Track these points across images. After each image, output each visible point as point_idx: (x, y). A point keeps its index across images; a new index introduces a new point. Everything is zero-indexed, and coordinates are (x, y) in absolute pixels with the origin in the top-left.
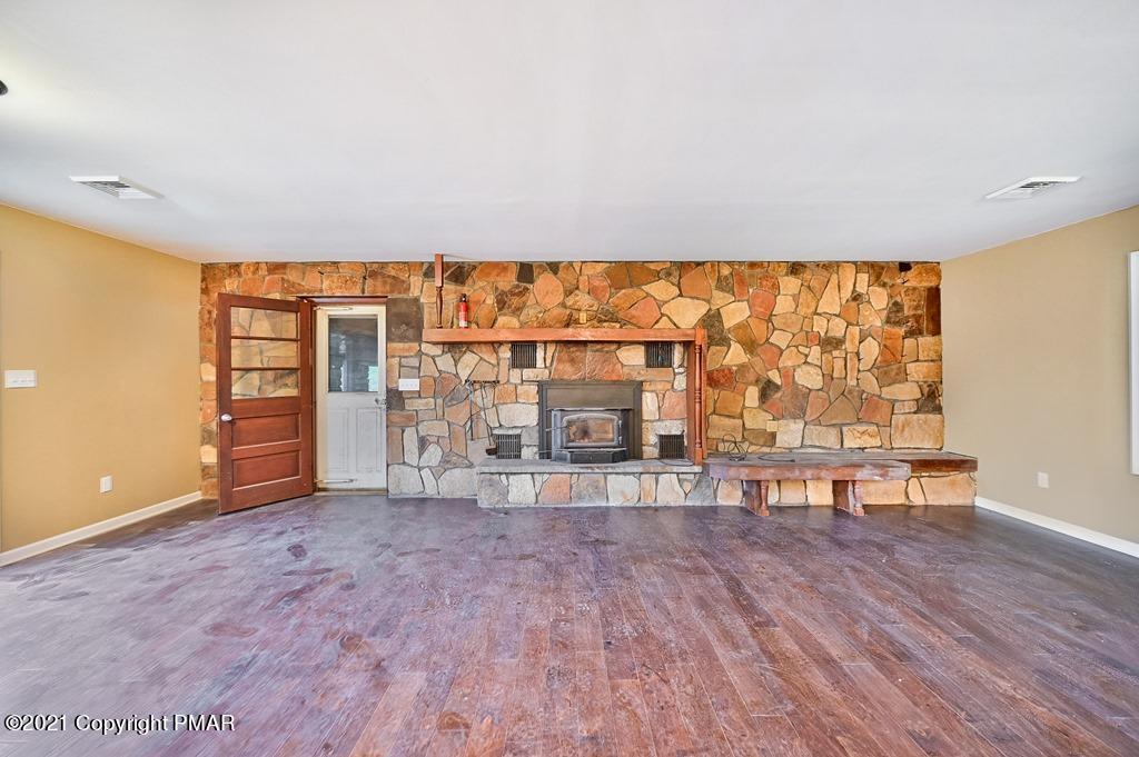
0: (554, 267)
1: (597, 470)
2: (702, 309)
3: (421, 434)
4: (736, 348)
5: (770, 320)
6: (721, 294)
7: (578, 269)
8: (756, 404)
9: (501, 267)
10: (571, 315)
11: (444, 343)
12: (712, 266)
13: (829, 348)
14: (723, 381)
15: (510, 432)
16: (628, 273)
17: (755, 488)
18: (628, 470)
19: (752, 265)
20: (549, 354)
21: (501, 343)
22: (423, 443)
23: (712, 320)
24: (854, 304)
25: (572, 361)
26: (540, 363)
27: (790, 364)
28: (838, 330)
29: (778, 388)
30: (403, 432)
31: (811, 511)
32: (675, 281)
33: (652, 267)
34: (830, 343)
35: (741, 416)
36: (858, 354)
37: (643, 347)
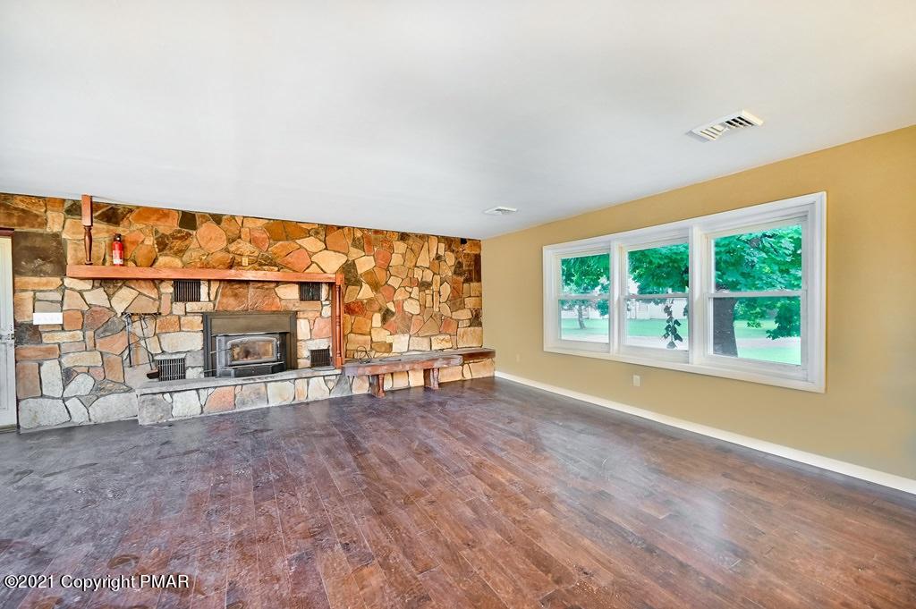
0: (217, 219)
1: (258, 381)
2: (343, 259)
3: (66, 365)
4: (366, 287)
5: (387, 270)
6: (356, 250)
7: (240, 223)
8: (379, 325)
9: (163, 214)
10: (234, 259)
11: (94, 279)
12: (349, 230)
13: (423, 288)
14: (357, 310)
15: (174, 357)
16: (283, 230)
17: (376, 380)
18: (285, 377)
19: (376, 232)
20: (214, 289)
21: (162, 280)
22: (68, 375)
23: (349, 268)
24: (437, 262)
25: (236, 295)
26: (204, 296)
27: (400, 298)
28: (428, 276)
29: (393, 314)
30: (40, 365)
31: (412, 391)
32: (322, 238)
33: (304, 226)
34: (424, 285)
35: (370, 334)
36: (439, 292)
37: (297, 286)
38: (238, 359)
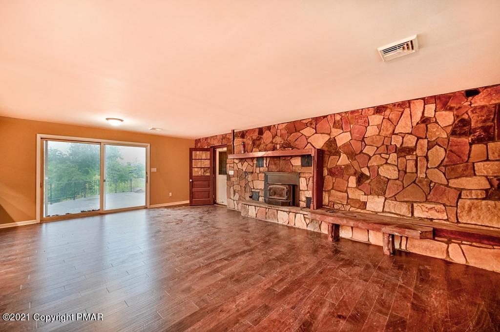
0: (269, 128)
2: (327, 138)
3: (234, 189)
4: (343, 157)
5: (363, 140)
6: (336, 130)
7: (276, 127)
8: (355, 185)
9: (253, 130)
10: (274, 146)
11: (239, 159)
12: (331, 116)
13: (403, 154)
14: (337, 173)
15: (256, 191)
16: (295, 127)
19: (353, 112)
20: (268, 162)
21: (254, 158)
22: (234, 192)
23: (332, 142)
24: (423, 125)
25: (275, 164)
26: (265, 166)
27: (375, 164)
28: (410, 141)
29: (368, 178)
30: (230, 188)
32: (314, 126)
33: (304, 122)
34: (404, 151)
35: (346, 192)
36: (426, 157)
37: (300, 158)
38: (271, 196)
